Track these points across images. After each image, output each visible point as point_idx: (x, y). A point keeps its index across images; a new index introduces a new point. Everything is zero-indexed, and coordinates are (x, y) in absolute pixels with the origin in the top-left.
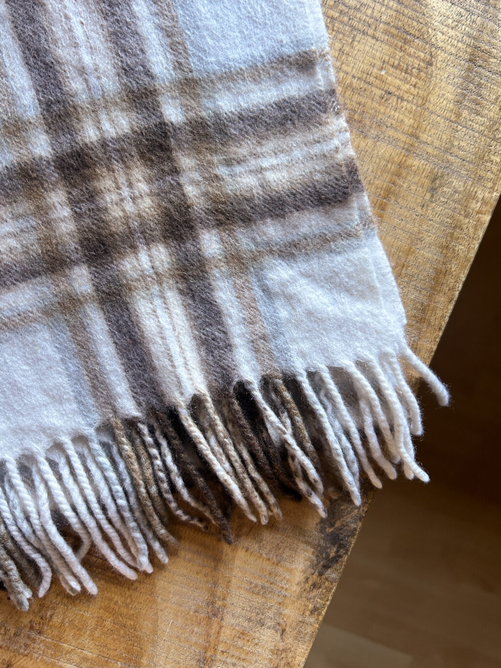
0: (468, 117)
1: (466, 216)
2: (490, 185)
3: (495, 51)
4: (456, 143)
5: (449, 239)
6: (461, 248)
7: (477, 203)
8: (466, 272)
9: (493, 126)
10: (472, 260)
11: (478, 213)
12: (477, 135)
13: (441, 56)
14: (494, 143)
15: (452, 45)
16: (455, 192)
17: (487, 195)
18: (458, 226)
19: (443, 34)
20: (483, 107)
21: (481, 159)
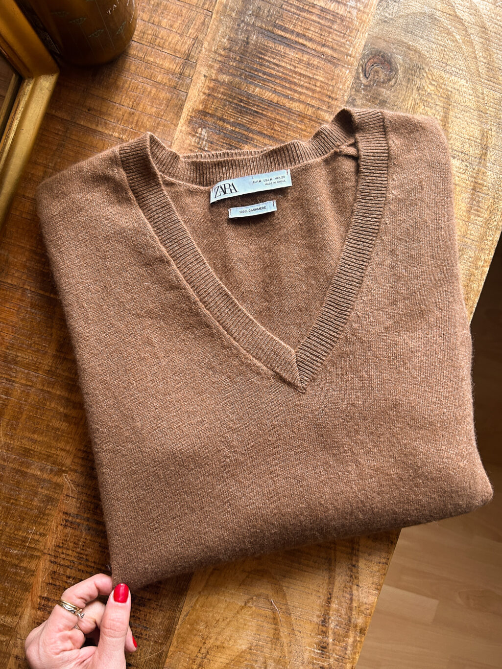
0: (474, 219)
1: (476, 269)
2: (487, 252)
3: (485, 183)
4: (469, 232)
5: (468, 281)
6: (475, 286)
7: (482, 261)
8: (478, 298)
9: (487, 221)
10: (481, 291)
11: (482, 267)
12: (479, 227)
13: (458, 189)
14: (488, 231)
15: (464, 182)
16: (470, 257)
17: (486, 257)
18: (472, 275)
19: (458, 177)
20: (481, 212)
21: (482, 238)
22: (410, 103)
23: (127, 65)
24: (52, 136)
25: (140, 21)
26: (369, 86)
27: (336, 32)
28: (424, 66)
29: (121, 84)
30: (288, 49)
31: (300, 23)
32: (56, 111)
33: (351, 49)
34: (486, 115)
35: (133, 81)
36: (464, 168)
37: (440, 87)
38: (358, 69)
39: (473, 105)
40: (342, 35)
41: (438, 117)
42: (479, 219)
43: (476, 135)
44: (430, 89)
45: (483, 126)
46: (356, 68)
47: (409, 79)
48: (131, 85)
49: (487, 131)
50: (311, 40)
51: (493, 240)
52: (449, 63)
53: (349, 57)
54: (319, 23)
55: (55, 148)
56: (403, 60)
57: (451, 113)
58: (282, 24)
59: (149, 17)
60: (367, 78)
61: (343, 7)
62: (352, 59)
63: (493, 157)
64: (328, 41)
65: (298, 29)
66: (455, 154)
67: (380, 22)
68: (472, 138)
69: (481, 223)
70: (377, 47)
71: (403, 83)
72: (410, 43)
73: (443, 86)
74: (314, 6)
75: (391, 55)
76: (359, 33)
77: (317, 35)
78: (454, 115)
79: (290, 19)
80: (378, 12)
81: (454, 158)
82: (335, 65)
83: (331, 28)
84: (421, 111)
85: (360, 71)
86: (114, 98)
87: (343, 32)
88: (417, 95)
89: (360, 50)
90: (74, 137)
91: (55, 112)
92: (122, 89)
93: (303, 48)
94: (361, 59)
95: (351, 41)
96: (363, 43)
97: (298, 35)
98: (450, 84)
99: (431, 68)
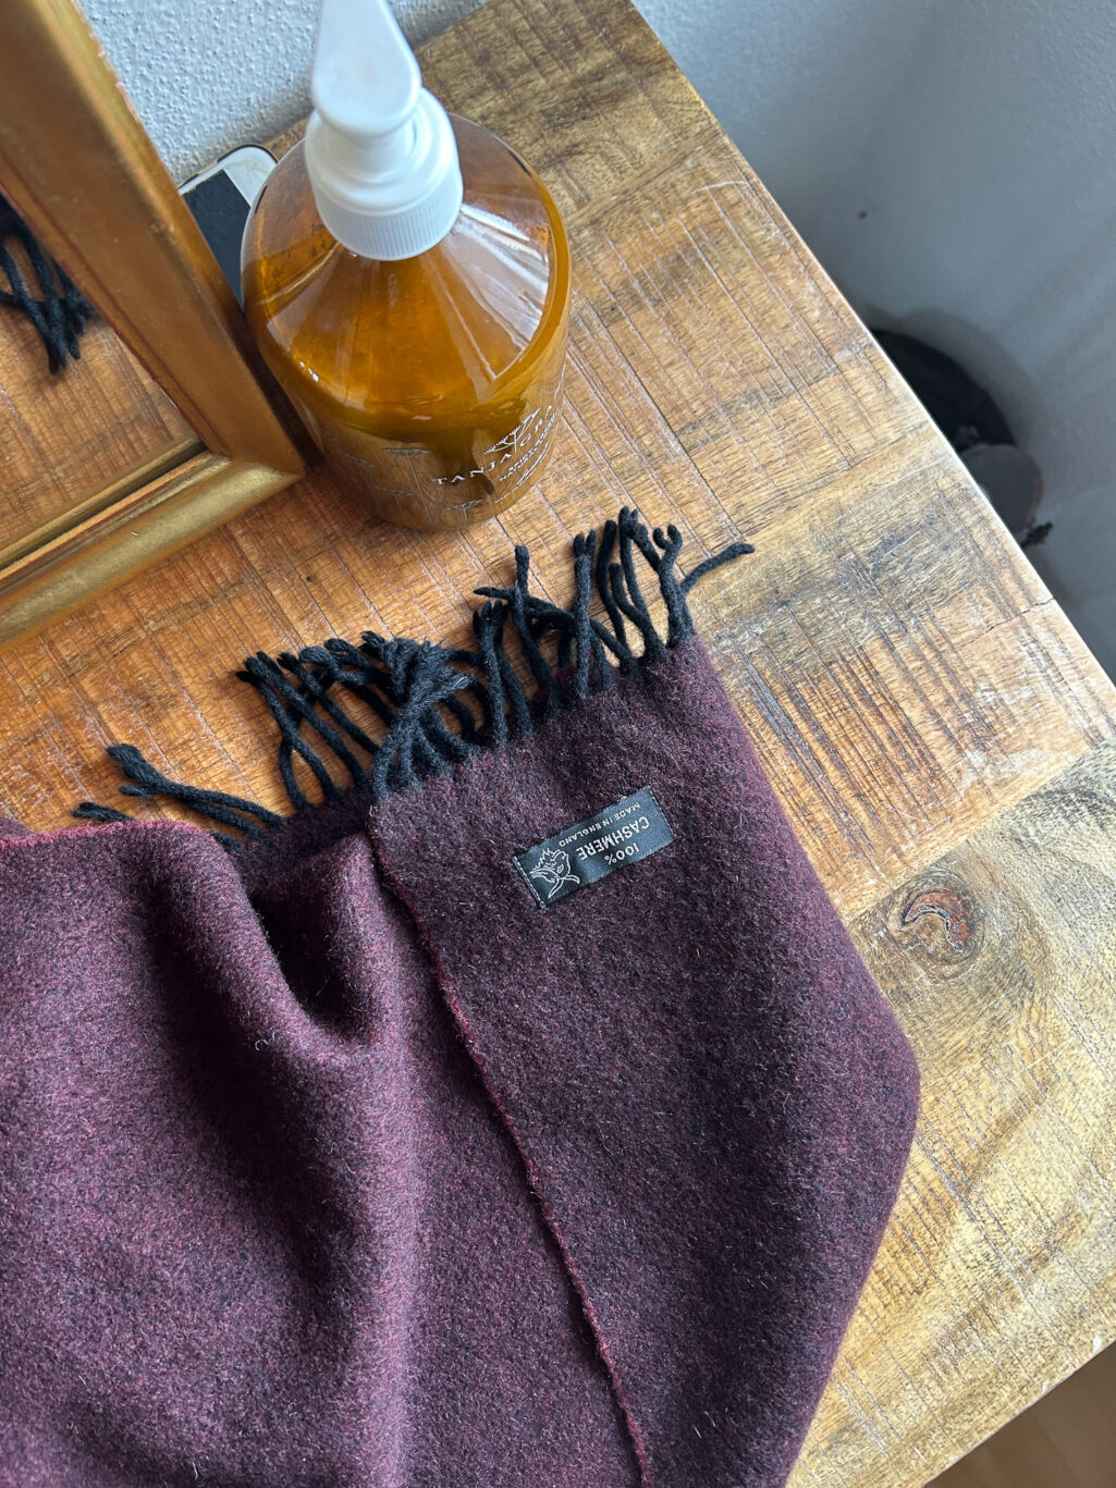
22: (956, 1038)
23: (448, 553)
24: (199, 574)
25: (537, 492)
26: (897, 942)
27: (903, 789)
28: (1037, 985)
29: (410, 579)
30: (783, 750)
31: (843, 721)
32: (244, 534)
33: (912, 844)
34: (1101, 1181)
35: (438, 588)
36: (980, 1258)
37: (1042, 1053)
38: (897, 892)
39: (1084, 1138)
40: (913, 803)
41: (996, 1111)
42: (938, 1391)
43: (1051, 1206)
44: (1018, 1040)
45: (1079, 1199)
46: (896, 888)
47: (988, 988)
48: (429, 593)
49: (1079, 1215)
50: (841, 766)
51: (936, 1458)
52: (1093, 1016)
53: (894, 857)
54: (882, 747)
55: (186, 598)
56: (1002, 944)
57: (1029, 1120)
58: (807, 697)
59: (558, 498)
60: (904, 924)
61: (954, 752)
62: (899, 864)
63: (1055, 1279)
64: (876, 794)
65: (830, 729)
66: (979, 1212)
67: (1008, 834)
68: (1038, 1206)
69: (935, 1404)
70: (965, 878)
71: (971, 989)
72: (1041, 919)
73: (1049, 1054)
74: (895, 708)
75: (986, 914)
76: (949, 825)
77: (862, 767)
78: (1032, 1131)
79: (828, 698)
80: (1018, 813)
81: (972, 1220)
82: (857, 848)
83: (899, 774)
84: (969, 1072)
85: (900, 900)
86: (376, 593)
87: (918, 798)
88: (982, 1032)
89: (929, 860)
90: (238, 606)
91: (241, 535)
92: (406, 587)
93: (815, 772)
94: (917, 878)
95: (921, 828)
96: (944, 850)
97: (824, 740)
98: (1067, 1062)
99: (1048, 999)
